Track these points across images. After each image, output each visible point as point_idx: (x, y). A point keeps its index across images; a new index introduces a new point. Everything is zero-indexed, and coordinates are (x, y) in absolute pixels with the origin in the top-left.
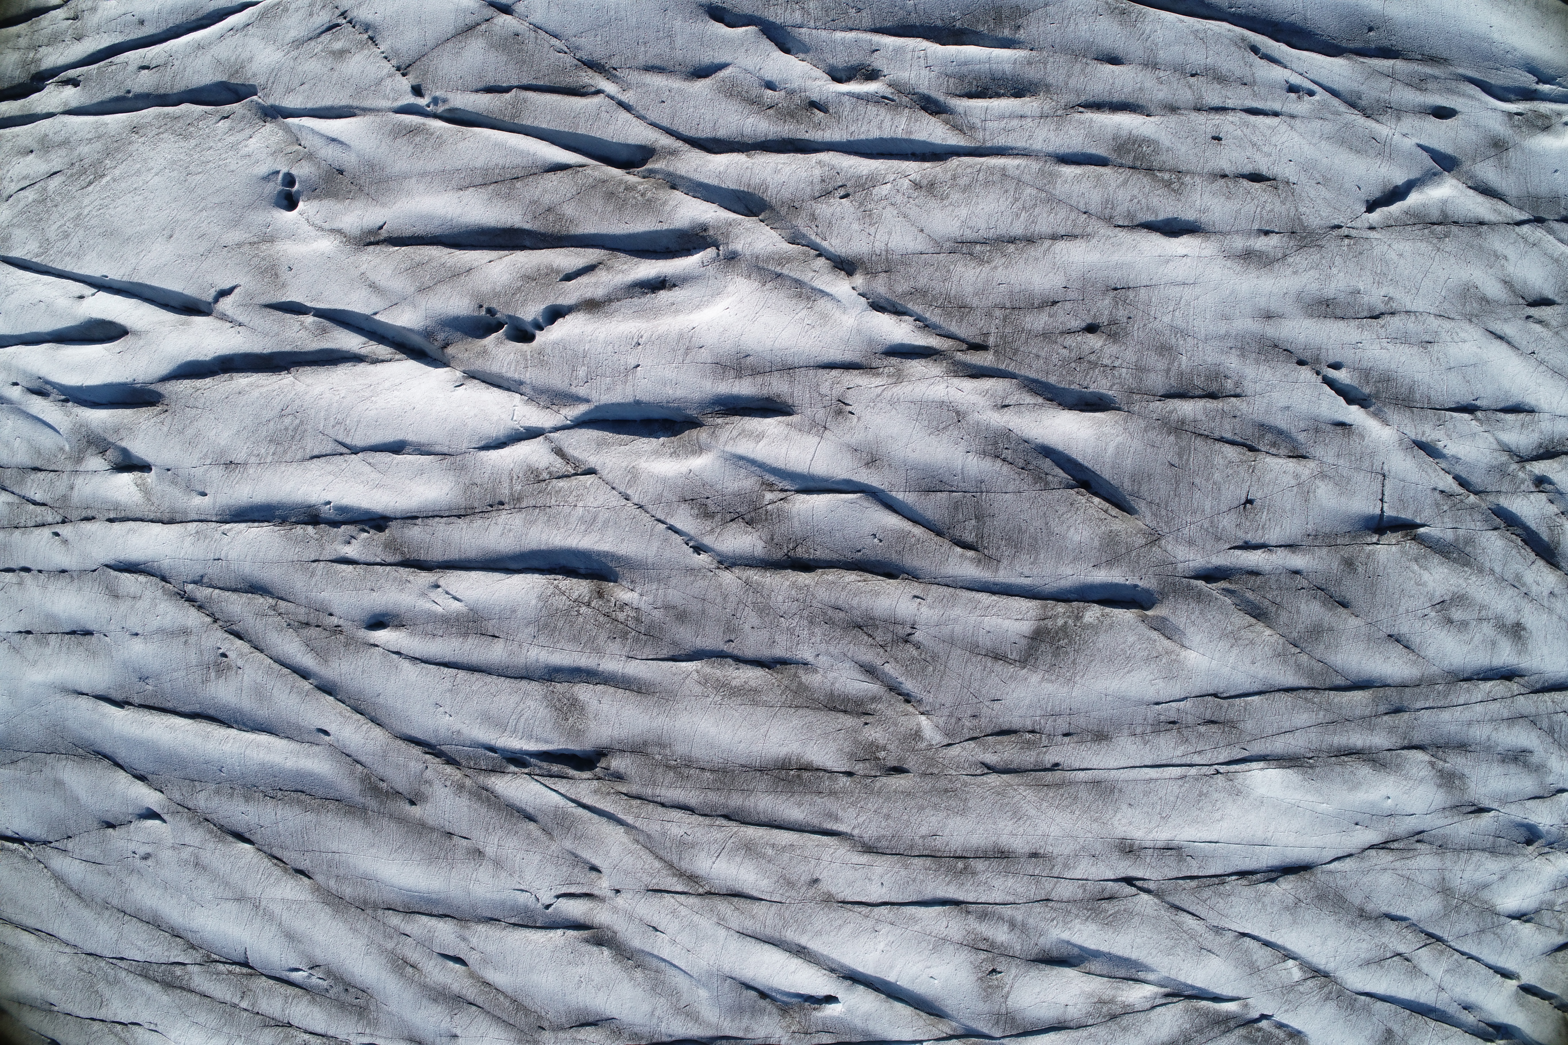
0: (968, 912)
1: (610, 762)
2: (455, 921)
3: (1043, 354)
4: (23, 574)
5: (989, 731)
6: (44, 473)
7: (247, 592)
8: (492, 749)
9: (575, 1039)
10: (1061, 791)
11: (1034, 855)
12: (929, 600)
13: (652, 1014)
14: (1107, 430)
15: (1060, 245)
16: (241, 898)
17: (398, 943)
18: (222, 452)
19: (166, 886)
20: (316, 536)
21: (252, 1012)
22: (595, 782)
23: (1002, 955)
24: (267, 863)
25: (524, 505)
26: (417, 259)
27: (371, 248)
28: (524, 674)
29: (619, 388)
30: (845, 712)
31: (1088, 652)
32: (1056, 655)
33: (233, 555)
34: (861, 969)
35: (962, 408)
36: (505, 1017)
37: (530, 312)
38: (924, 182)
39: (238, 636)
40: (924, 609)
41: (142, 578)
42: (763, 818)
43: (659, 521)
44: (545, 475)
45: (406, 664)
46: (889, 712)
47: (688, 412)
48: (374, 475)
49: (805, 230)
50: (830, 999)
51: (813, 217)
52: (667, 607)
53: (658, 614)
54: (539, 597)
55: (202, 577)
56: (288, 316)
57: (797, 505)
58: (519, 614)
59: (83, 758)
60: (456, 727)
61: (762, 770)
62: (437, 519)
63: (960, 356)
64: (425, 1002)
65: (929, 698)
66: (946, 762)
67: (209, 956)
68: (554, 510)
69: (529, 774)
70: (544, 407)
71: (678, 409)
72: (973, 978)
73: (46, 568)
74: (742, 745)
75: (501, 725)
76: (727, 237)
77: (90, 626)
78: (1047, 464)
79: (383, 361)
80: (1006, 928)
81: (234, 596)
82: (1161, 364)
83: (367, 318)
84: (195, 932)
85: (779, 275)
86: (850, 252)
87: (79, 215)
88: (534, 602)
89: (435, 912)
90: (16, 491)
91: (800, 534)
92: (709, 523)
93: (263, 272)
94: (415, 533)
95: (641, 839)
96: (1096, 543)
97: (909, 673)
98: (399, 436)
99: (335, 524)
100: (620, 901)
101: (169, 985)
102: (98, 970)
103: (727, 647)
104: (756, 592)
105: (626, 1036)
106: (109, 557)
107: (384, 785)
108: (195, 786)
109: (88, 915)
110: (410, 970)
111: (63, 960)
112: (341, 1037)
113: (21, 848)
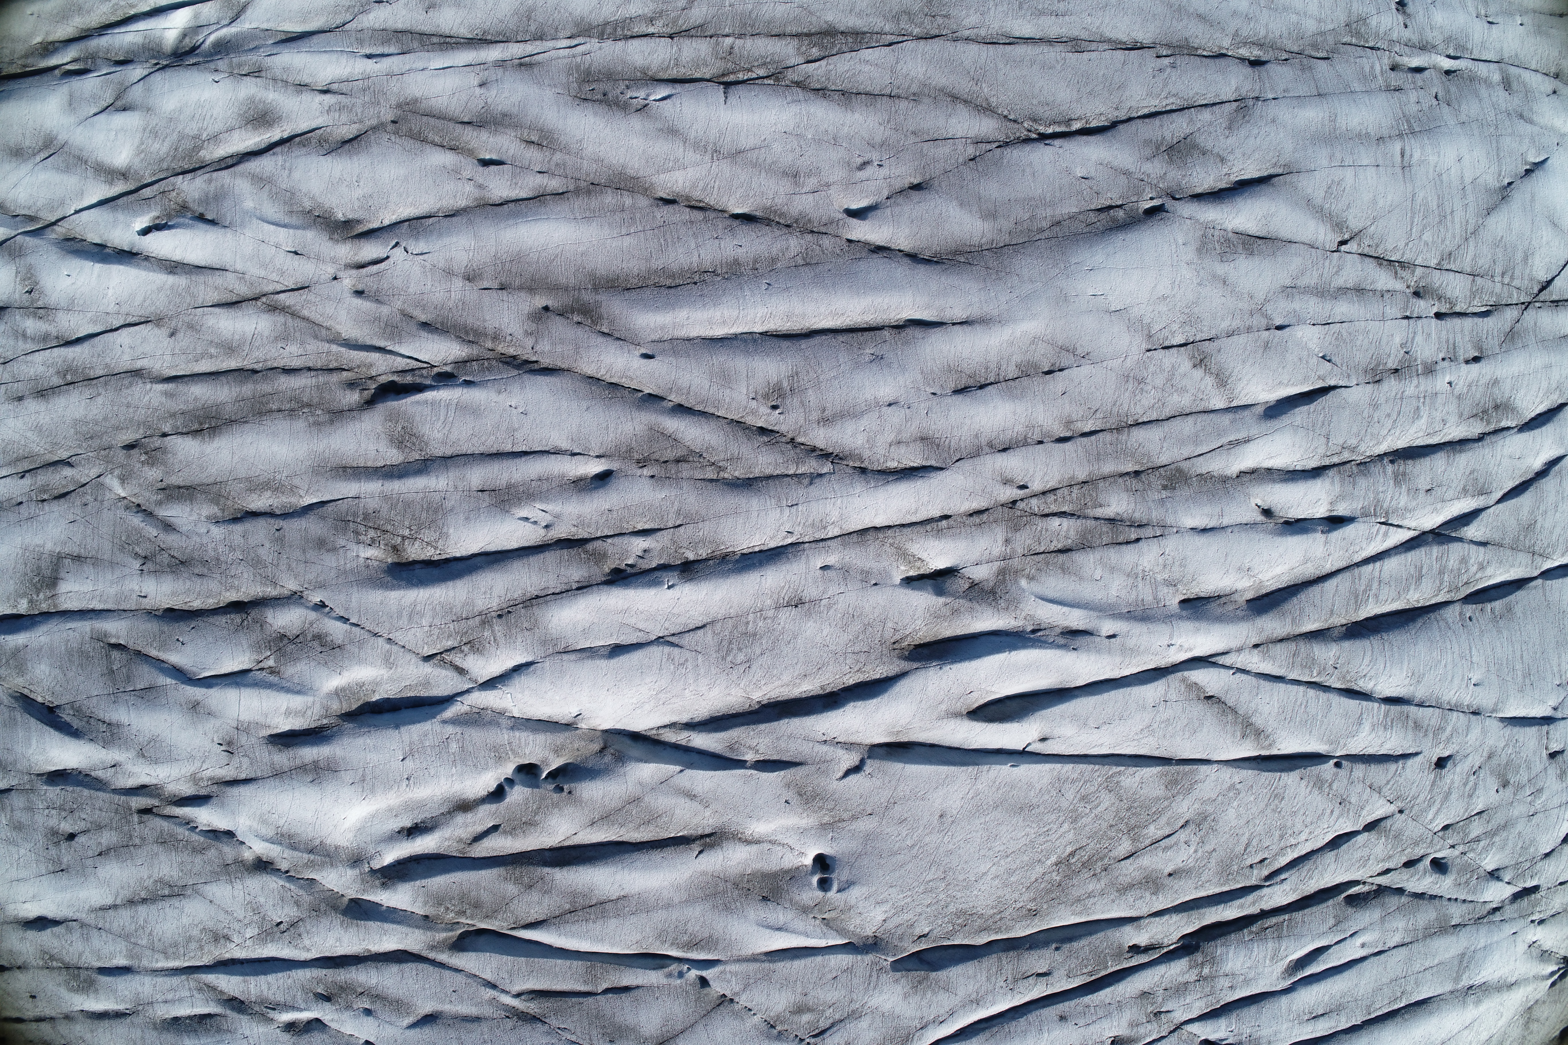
0: (57, 338)
1: (361, 397)
2: (491, 202)
3: (97, 812)
4: (1068, 434)
5: (73, 494)
6: (1052, 548)
7: (756, 478)
8: (468, 383)
9: (361, 122)
10: (15, 455)
11: (20, 399)
12: (134, 596)
13: (290, 170)
14: (41, 758)
15: (109, 901)
16: (736, 155)
17: (549, 162)
18: (809, 614)
19: (835, 141)
20: (683, 550)
21: (718, 36)
22: (374, 374)
23: (27, 308)
24: (711, 200)
25: (478, 619)
26: (651, 827)
27: (708, 831)
28: (449, 461)
29: (415, 737)
30: (179, 487)
31: (18, 575)
32: (39, 568)
33: (774, 514)
34: (121, 267)
35: (141, 760)
36: (432, 121)
37: (517, 794)
38: (222, 941)
39: (762, 431)
40: (137, 588)
41: (892, 465)
42: (223, 379)
43: (358, 625)
44: (466, 649)
45: (564, 445)
46: (147, 494)
47: (351, 725)
48: (632, 621)
49: (301, 892)
50: (145, 232)
51: (297, 904)
52: (334, 550)
53: (341, 542)
54: (447, 536)
55: (811, 484)
56: (775, 757)
57: (247, 659)
58: (462, 517)
59: (957, 252)
60: (503, 396)
61: (231, 422)
62: (558, 591)
63: (156, 802)
64: (515, 110)
65: (121, 513)
66: (97, 462)
67: (777, 79)
68: (449, 618)
69: (433, 366)
70: (487, 709)
71: (360, 727)
72: (42, 283)
73: (1030, 448)
74: (249, 441)
75: (462, 408)
76: (363, 880)
77: (960, 399)
78: (76, 723)
79: (665, 727)
80: (29, 332)
81: (769, 471)
82: (18, 814)
83: (691, 766)
84: (794, 101)
85: (311, 851)
86: (260, 878)
87: (1075, 821)
88: (451, 531)
89: (512, 205)
90: (1091, 523)
91: (241, 634)
92: (316, 631)
93: (815, 796)
94: (576, 573)
95: (324, 332)
96: (29, 665)
97: (138, 531)
98: (614, 662)
99: (664, 567)
100: (331, 270)
101: (829, 33)
102: (922, 23)
103: (281, 523)
104: (266, 577)
105: (314, 141)
106: (936, 479)
107: (576, 318)
108: (804, 259)
109: (941, 79)
110: (534, 138)
111: (973, 19)
112: (609, 42)
113: (1042, 129)
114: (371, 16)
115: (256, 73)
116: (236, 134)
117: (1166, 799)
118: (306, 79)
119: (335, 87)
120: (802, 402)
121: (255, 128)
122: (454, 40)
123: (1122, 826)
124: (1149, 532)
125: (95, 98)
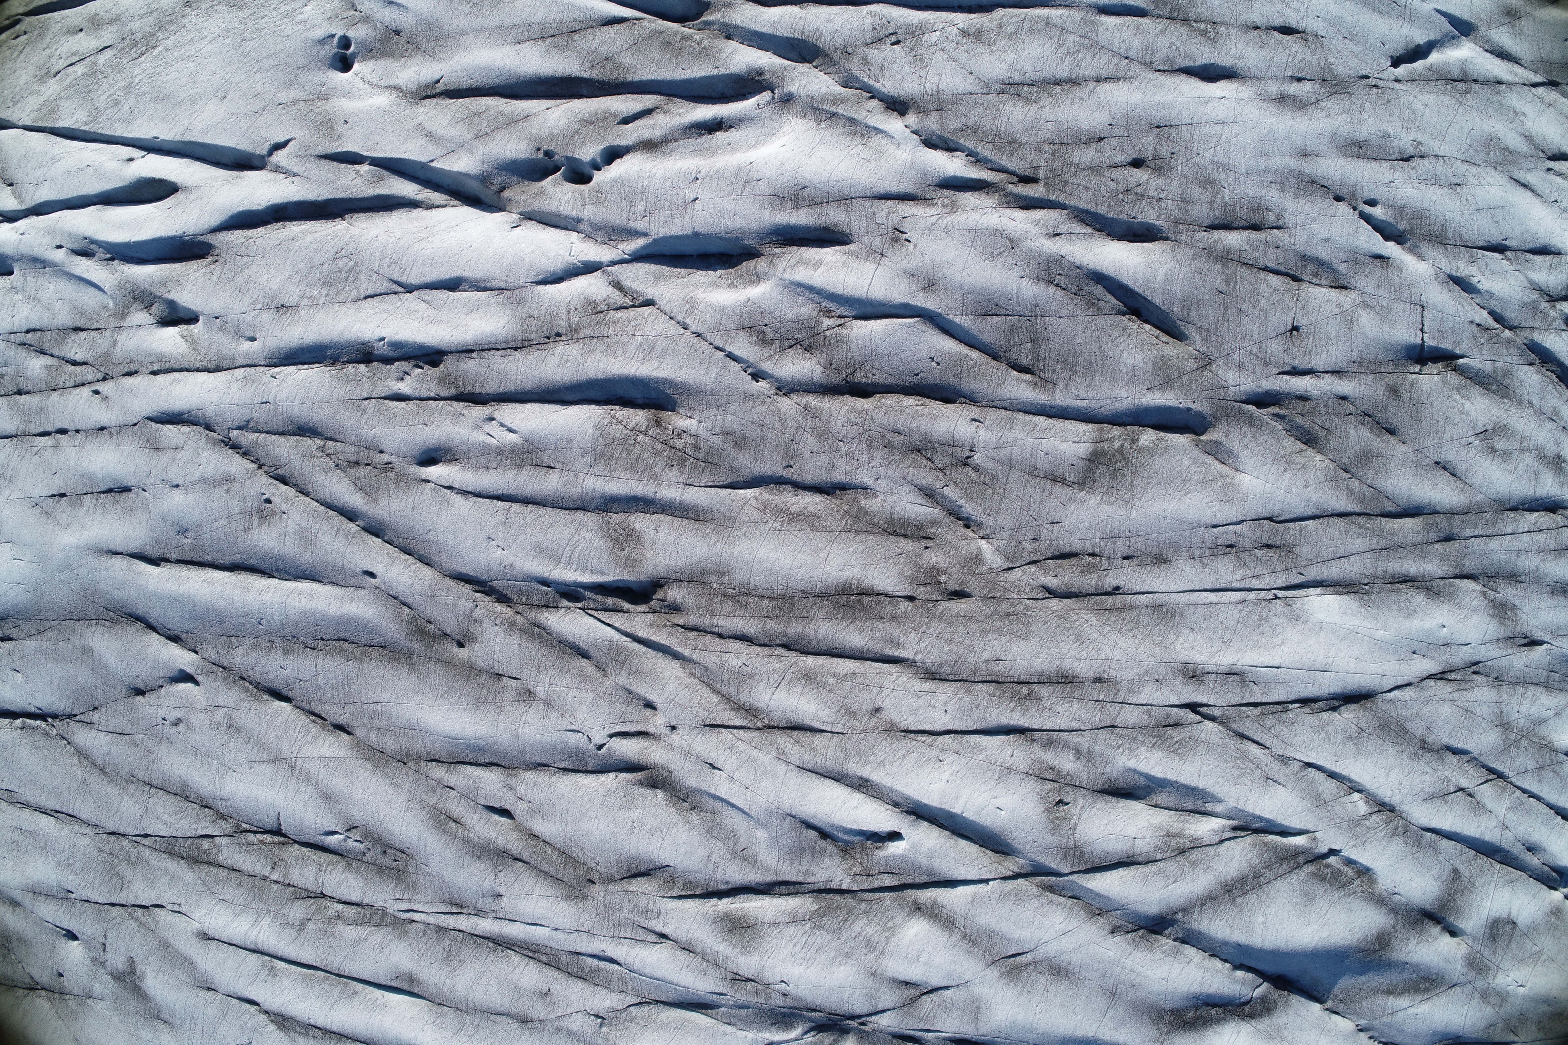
0: (1033, 741)
1: (666, 593)
2: (502, 770)
3: (1092, 187)
4: (59, 436)
5: (1049, 554)
6: (85, 333)
7: (294, 434)
8: (545, 582)
9: (626, 892)
10: (1123, 615)
11: (1098, 680)
12: (987, 422)
13: (708, 860)
14: (1156, 258)
15: (1104, 87)
16: (275, 760)
17: (441, 797)
18: (274, 297)
19: (196, 751)
20: (368, 374)
21: (283, 884)
22: (651, 615)
23: (1068, 785)
24: (304, 720)
25: (582, 335)
26: (474, 109)
27: (428, 101)
28: (580, 505)
29: (678, 221)
30: (905, 536)
31: (1145, 474)
32: (1113, 477)
33: (281, 397)
34: (925, 801)
35: (1017, 236)
36: (552, 872)
37: (588, 152)
38: (972, 31)
39: (284, 480)
40: (982, 432)
41: (185, 429)
42: (824, 646)
43: (717, 348)
44: (603, 307)
45: (457, 499)
46: (949, 536)
47: (747, 242)
48: (430, 311)
49: (858, 74)
50: (893, 837)
51: (866, 61)
52: (726, 433)
53: (716, 441)
54: (596, 427)
55: (248, 421)
56: (343, 165)
57: (855, 331)
58: (575, 444)
59: (114, 622)
60: (508, 561)
61: (822, 596)
62: (493, 352)
63: (1011, 188)
64: (468, 859)
65: (988, 521)
66: (1007, 586)
67: (239, 826)
68: (612, 340)
69: (583, 609)
70: (601, 243)
71: (737, 239)
72: (1040, 809)
73: (84, 427)
74: (802, 570)
75: (555, 558)
76: (783, 80)
77: (128, 482)
78: (1099, 290)
79: (438, 207)
80: (1071, 756)
81: (281, 440)
82: (1205, 197)
83: (423, 166)
84: (226, 800)
85: (834, 115)
86: (902, 93)
87: (129, 84)
88: (590, 431)
89: (481, 761)
90: (55, 352)
91: (858, 359)
92: (767, 349)
93: (318, 126)
94: (471, 366)
95: (698, 672)
96: (1149, 367)
97: (968, 496)
98: (456, 273)
99: (388, 361)
100: (677, 738)
101: (195, 860)
102: (120, 850)
103: (785, 473)
104: (814, 416)
105: (680, 884)
106: (151, 409)
107: (431, 627)
108: (231, 642)
109: (111, 791)
110: (453, 825)
111: (83, 842)
112: (377, 905)
113: (43, 725)
114: (607, 1004)
115: (737, 979)
116: (769, 916)
117: (62, 98)
118: (682, 955)
119: (652, 938)
120: (245, 502)
121: (746, 917)
122: (525, 952)
123: (99, 76)
124: (20, 338)
125: (947, 1007)
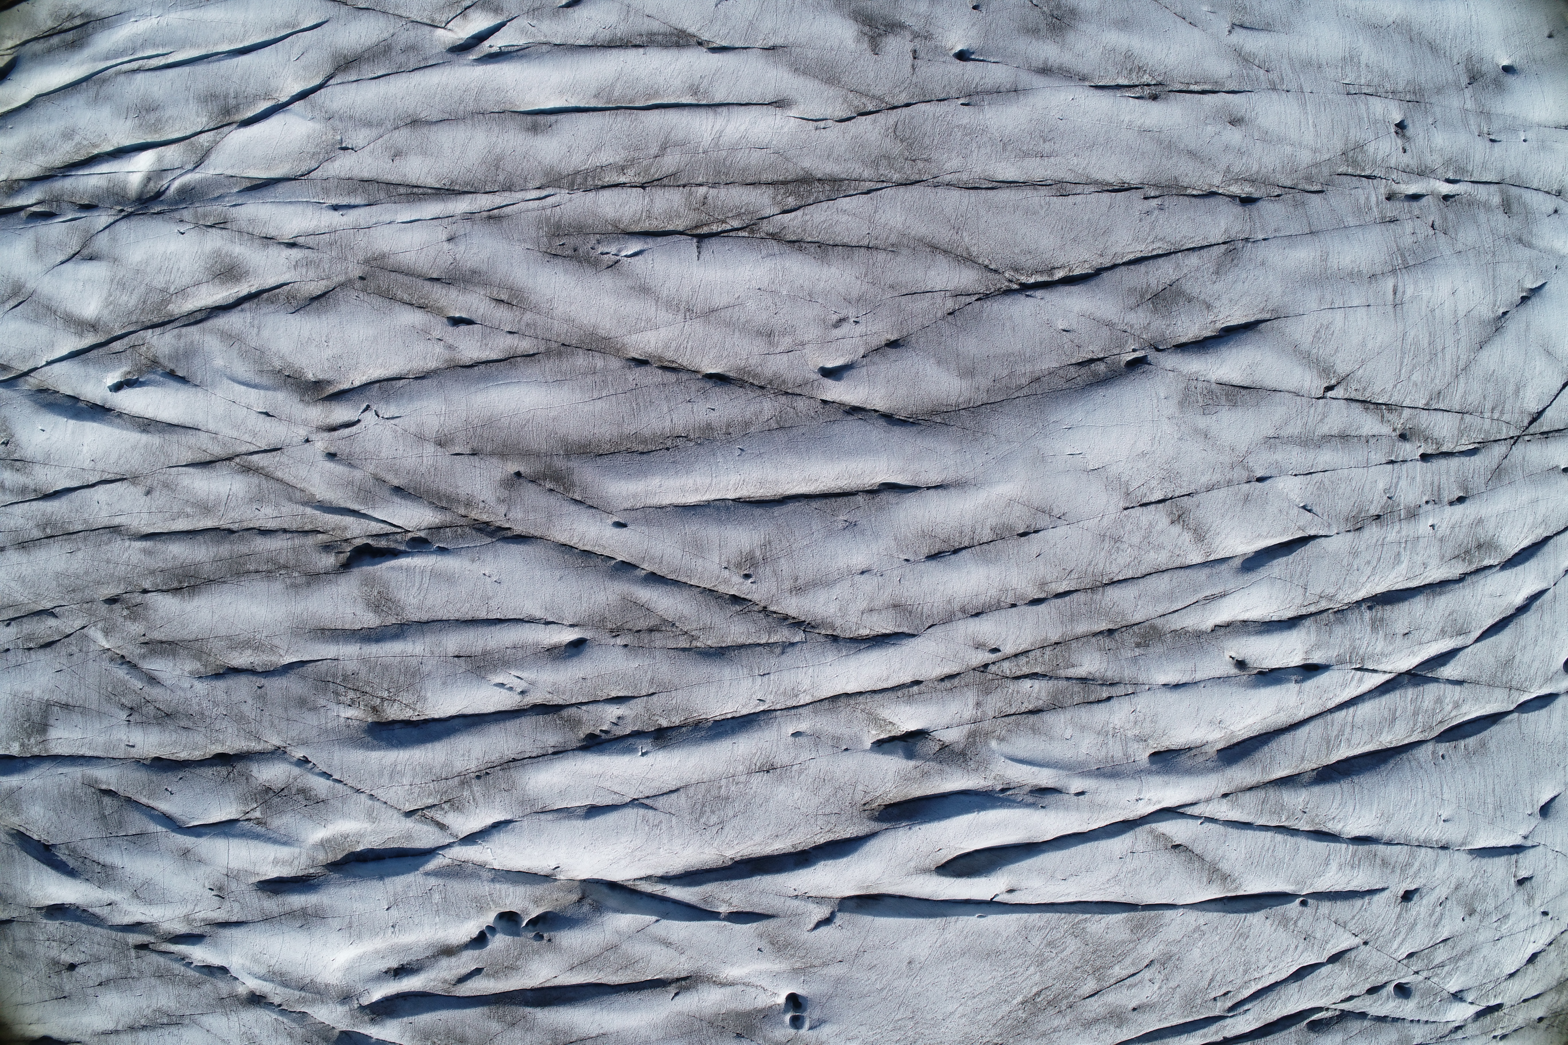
0: (35, 491)
1: (336, 560)
2: (461, 363)
3: (96, 946)
4: (1042, 596)
5: (58, 644)
6: (1023, 710)
7: (728, 647)
8: (442, 551)
9: (328, 278)
12: (123, 746)
13: (259, 328)
14: (39, 893)
15: (111, 1026)
16: (709, 314)
17: (519, 321)
18: (780, 779)
19: (811, 298)
20: (657, 718)
21: (691, 186)
22: (349, 537)
23: (4, 459)
24: (684, 361)
25: (456, 780)
26: (629, 972)
27: (683, 974)
28: (425, 627)
29: (399, 889)
30: (162, 642)
31: (9, 719)
32: (29, 714)
33: (747, 683)
34: (95, 425)
35: (135, 901)
36: (400, 277)
37: (499, 942)
39: (735, 599)
40: (124, 738)
41: (864, 632)
42: (200, 538)
43: (340, 782)
44: (446, 807)
45: (538, 613)
46: (131, 647)
47: (337, 876)
48: (607, 784)
49: (294, 1025)
50: (117, 387)
51: (290, 1035)
52: (314, 709)
53: (322, 702)
54: (426, 700)
55: (783, 653)
56: (748, 910)
57: (235, 810)
58: (439, 682)
59: (934, 412)
60: (476, 565)
61: (210, 582)
62: (534, 755)
63: (151, 939)
64: (484, 267)
65: (106, 664)
66: (81, 614)
67: (752, 231)
68: (428, 778)
69: (407, 531)
70: (468, 862)
71: (346, 877)
72: (17, 436)
73: (1003, 612)
74: (228, 601)
75: (436, 575)
76: (352, 1016)
77: (933, 564)
78: (72, 863)
79: (641, 879)
80: (7, 484)
81: (741, 640)
82: (19, 945)
83: (666, 916)
84: (769, 255)
85: (302, 989)
86: (254, 1011)
87: (1041, 965)
88: (429, 694)
89: (482, 367)
90: (1062, 684)
91: (227, 786)
92: (300, 785)
93: (787, 945)
94: (552, 739)
95: (298, 494)
96: (24, 806)
97: (124, 683)
98: (590, 823)
99: (637, 734)
100: (303, 432)
101: (806, 180)
102: (902, 168)
103: (262, 681)
104: (250, 732)
105: (282, 297)
106: (908, 646)
107: (549, 485)
108: (778, 423)
109: (920, 229)
110: (504, 297)
111: (954, 163)
112: (580, 194)
113: (1023, 279)
114: (337, 164)
115: (221, 224)
116: (204, 288)
117: (1131, 942)
118: (272, 232)
119: (301, 240)
120: (774, 571)
121: (223, 283)
122: (421, 191)
123: (1088, 968)
124: (1120, 690)
125: (61, 245)
